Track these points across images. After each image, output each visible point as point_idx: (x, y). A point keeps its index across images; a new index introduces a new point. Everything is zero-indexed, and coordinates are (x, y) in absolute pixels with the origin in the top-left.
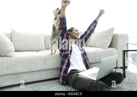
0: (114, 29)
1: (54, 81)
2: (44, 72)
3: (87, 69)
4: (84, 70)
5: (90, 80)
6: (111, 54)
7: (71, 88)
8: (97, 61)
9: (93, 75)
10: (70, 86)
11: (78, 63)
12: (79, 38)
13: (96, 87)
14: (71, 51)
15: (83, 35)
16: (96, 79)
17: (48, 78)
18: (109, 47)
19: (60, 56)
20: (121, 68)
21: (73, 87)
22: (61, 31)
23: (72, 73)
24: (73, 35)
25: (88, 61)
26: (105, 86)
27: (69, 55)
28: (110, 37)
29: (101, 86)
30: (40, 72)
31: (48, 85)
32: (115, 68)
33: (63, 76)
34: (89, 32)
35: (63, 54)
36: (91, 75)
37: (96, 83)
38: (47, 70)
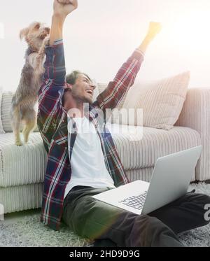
0: (189, 77)
1: (26, 217)
3: (117, 185)
4: (109, 189)
6: (180, 144)
7: (72, 235)
8: (145, 163)
9: (133, 201)
10: (70, 230)
11: (94, 168)
12: (94, 100)
13: (142, 234)
14: (74, 136)
15: (105, 91)
16: (141, 210)
18: (177, 124)
19: (43, 150)
20: (207, 182)
21: (79, 233)
22: (49, 82)
23: (75, 194)
24: (79, 92)
26: (166, 232)
27: (69, 147)
28: (178, 97)
29: (156, 232)
31: (12, 229)
32: (191, 183)
33: (52, 205)
34: (120, 83)
35: (51, 145)
36: (128, 201)
38: (7, 187)
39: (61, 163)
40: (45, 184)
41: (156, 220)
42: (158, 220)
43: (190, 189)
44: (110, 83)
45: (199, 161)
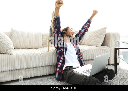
0: (106, 29)
1: (50, 77)
2: (41, 68)
3: (81, 66)
4: (79, 67)
5: (84, 76)
9: (87, 71)
12: (74, 36)
16: (89, 75)
17: (45, 74)
18: (102, 45)
20: (113, 65)
22: (56, 30)
23: (67, 69)
25: (82, 58)
26: (98, 82)
28: (102, 36)
29: (94, 82)
30: (38, 69)
31: (45, 81)
32: (107, 65)
34: (83, 31)
35: (58, 52)
36: (85, 71)
37: (89, 79)
38: (44, 66)
39: (62, 58)
40: (57, 66)
41: (94, 78)
42: (95, 78)
43: (106, 67)
44: (79, 31)
45: (109, 57)
